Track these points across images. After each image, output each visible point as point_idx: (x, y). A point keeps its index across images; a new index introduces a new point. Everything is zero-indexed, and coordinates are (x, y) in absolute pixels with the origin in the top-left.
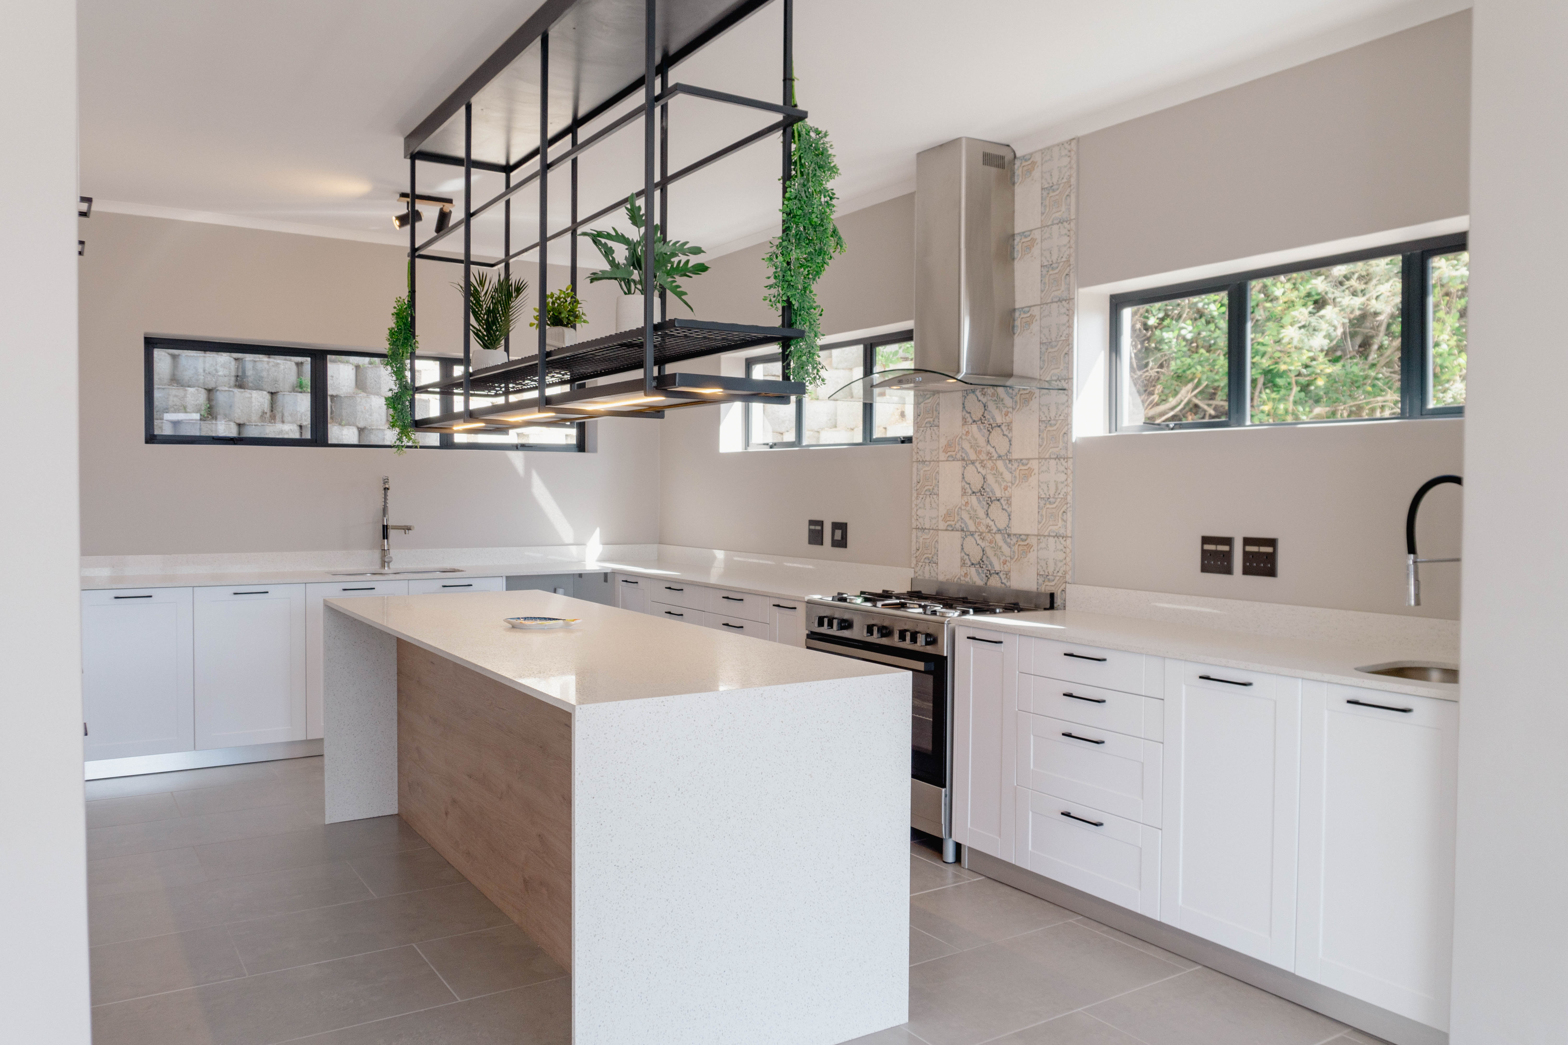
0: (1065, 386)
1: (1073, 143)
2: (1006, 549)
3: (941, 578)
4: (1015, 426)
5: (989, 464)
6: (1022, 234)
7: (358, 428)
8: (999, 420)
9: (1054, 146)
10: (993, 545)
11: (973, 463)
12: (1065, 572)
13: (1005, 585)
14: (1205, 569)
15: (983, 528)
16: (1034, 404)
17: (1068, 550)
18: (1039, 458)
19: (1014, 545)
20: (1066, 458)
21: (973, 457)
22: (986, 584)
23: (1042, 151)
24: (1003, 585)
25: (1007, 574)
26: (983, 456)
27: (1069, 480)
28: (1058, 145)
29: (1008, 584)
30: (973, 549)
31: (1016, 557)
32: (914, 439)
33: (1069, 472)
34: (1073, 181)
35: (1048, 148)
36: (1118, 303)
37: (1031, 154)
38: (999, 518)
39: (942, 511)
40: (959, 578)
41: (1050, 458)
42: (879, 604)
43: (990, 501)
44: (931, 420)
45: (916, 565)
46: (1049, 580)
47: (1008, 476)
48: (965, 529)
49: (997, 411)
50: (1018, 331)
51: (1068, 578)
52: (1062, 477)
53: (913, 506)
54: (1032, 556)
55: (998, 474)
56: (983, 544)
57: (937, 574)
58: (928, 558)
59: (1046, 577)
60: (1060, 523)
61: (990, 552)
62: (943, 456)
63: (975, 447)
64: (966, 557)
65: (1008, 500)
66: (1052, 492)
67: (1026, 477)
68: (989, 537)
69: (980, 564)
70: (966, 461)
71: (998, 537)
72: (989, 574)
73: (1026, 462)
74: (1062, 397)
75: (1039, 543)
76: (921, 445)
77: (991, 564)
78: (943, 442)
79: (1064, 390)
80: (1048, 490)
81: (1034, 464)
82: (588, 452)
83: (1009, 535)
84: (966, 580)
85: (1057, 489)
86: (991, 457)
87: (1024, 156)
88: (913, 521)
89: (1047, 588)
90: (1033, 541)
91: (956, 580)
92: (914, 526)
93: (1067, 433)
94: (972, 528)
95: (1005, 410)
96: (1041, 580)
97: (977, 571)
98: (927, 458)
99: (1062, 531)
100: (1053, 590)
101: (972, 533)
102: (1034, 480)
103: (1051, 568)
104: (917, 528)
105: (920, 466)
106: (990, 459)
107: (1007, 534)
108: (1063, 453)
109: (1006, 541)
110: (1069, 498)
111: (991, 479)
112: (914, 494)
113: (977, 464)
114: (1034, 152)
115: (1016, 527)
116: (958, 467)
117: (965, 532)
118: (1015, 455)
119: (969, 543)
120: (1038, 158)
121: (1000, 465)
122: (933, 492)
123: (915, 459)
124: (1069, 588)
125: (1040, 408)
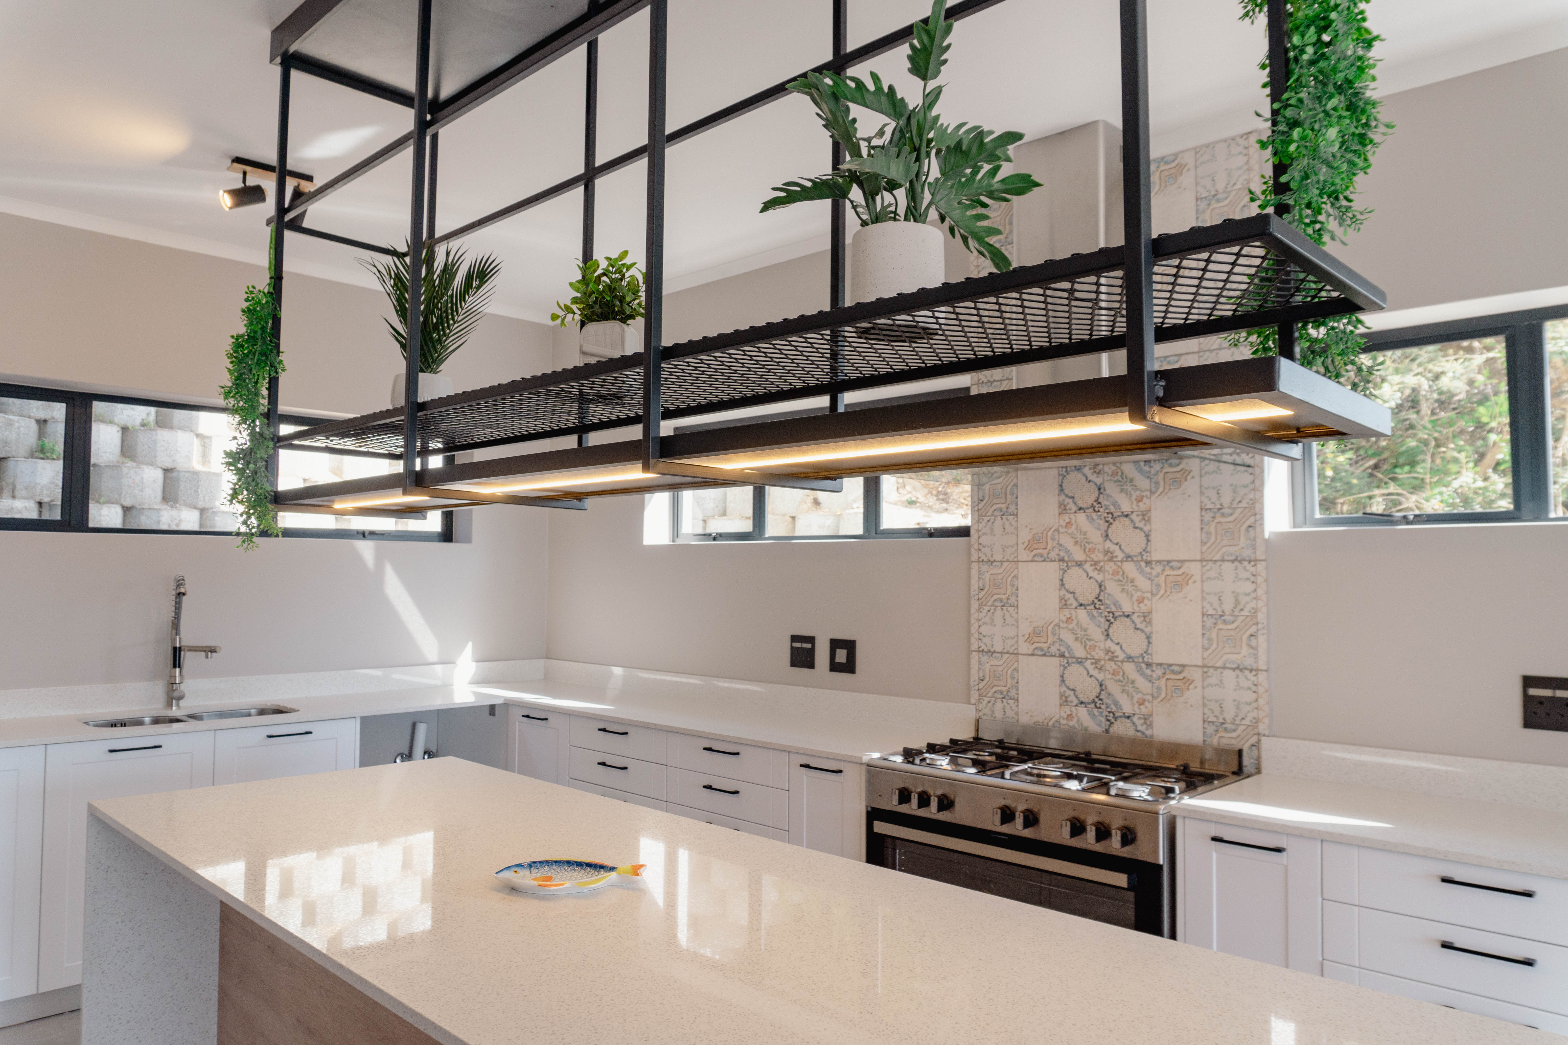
2: (1141, 683)
3: (1024, 719)
4: (1155, 515)
5: (1110, 567)
7: (123, 507)
8: (1126, 507)
9: (1217, 142)
10: (1120, 677)
11: (1079, 564)
12: (1257, 720)
13: (1143, 733)
14: (1530, 722)
15: (1099, 654)
16: (1191, 486)
17: (1261, 690)
18: (1202, 560)
19: (1159, 678)
20: (1253, 561)
21: (1079, 556)
22: (1107, 731)
23: (1197, 150)
24: (1139, 734)
25: (1147, 719)
26: (1098, 556)
27: (1260, 592)
30: (1083, 683)
31: (1163, 695)
32: (972, 532)
33: (1260, 580)
35: (1207, 146)
37: (1176, 155)
39: (1025, 628)
40: (1058, 721)
41: (1223, 560)
43: (1111, 618)
44: (1004, 506)
45: (979, 701)
46: (1226, 730)
47: (1143, 583)
48: (1067, 654)
49: (1123, 495)
51: (1262, 728)
52: (1246, 585)
53: (973, 620)
54: (1193, 695)
55: (1125, 581)
56: (1100, 677)
57: (1017, 714)
58: (1001, 692)
59: (1222, 725)
60: (1245, 650)
61: (1113, 687)
62: (1024, 555)
63: (1083, 543)
64: (1069, 693)
65: (1146, 617)
66: (1228, 607)
67: (1179, 585)
68: (1111, 666)
69: (1097, 702)
70: (1066, 562)
71: (1129, 668)
72: (1112, 718)
73: (1179, 565)
74: (1243, 477)
75: (1205, 677)
76: (984, 540)
77: (1116, 703)
78: (1025, 536)
79: (1249, 466)
80: (1221, 604)
81: (1194, 569)
82: (456, 542)
83: (1149, 665)
84: (1071, 724)
85: (1237, 603)
86: (1112, 557)
87: (1163, 158)
88: (973, 640)
89: (1228, 740)
90: (1196, 675)
91: (1051, 723)
92: (975, 647)
93: (1255, 526)
94: (1080, 653)
95: (1135, 494)
96: (1210, 729)
97: (1090, 713)
98: (998, 557)
99: (1249, 662)
100: (1236, 744)
101: (1080, 662)
102: (1193, 590)
103: (1229, 715)
104: (980, 651)
105: (985, 568)
106: (1111, 559)
107: (1145, 663)
108: (1247, 553)
109: (1143, 674)
110: (1261, 617)
111: (1112, 588)
112: (975, 605)
113: (1087, 566)
114: (1183, 152)
115: (1161, 654)
116: (1052, 569)
117: (1066, 658)
118: (1157, 555)
119: (1075, 674)
120: (1189, 159)
121: (1130, 568)
122: (1009, 604)
123: (974, 557)
124: (1266, 743)
125: (1202, 493)
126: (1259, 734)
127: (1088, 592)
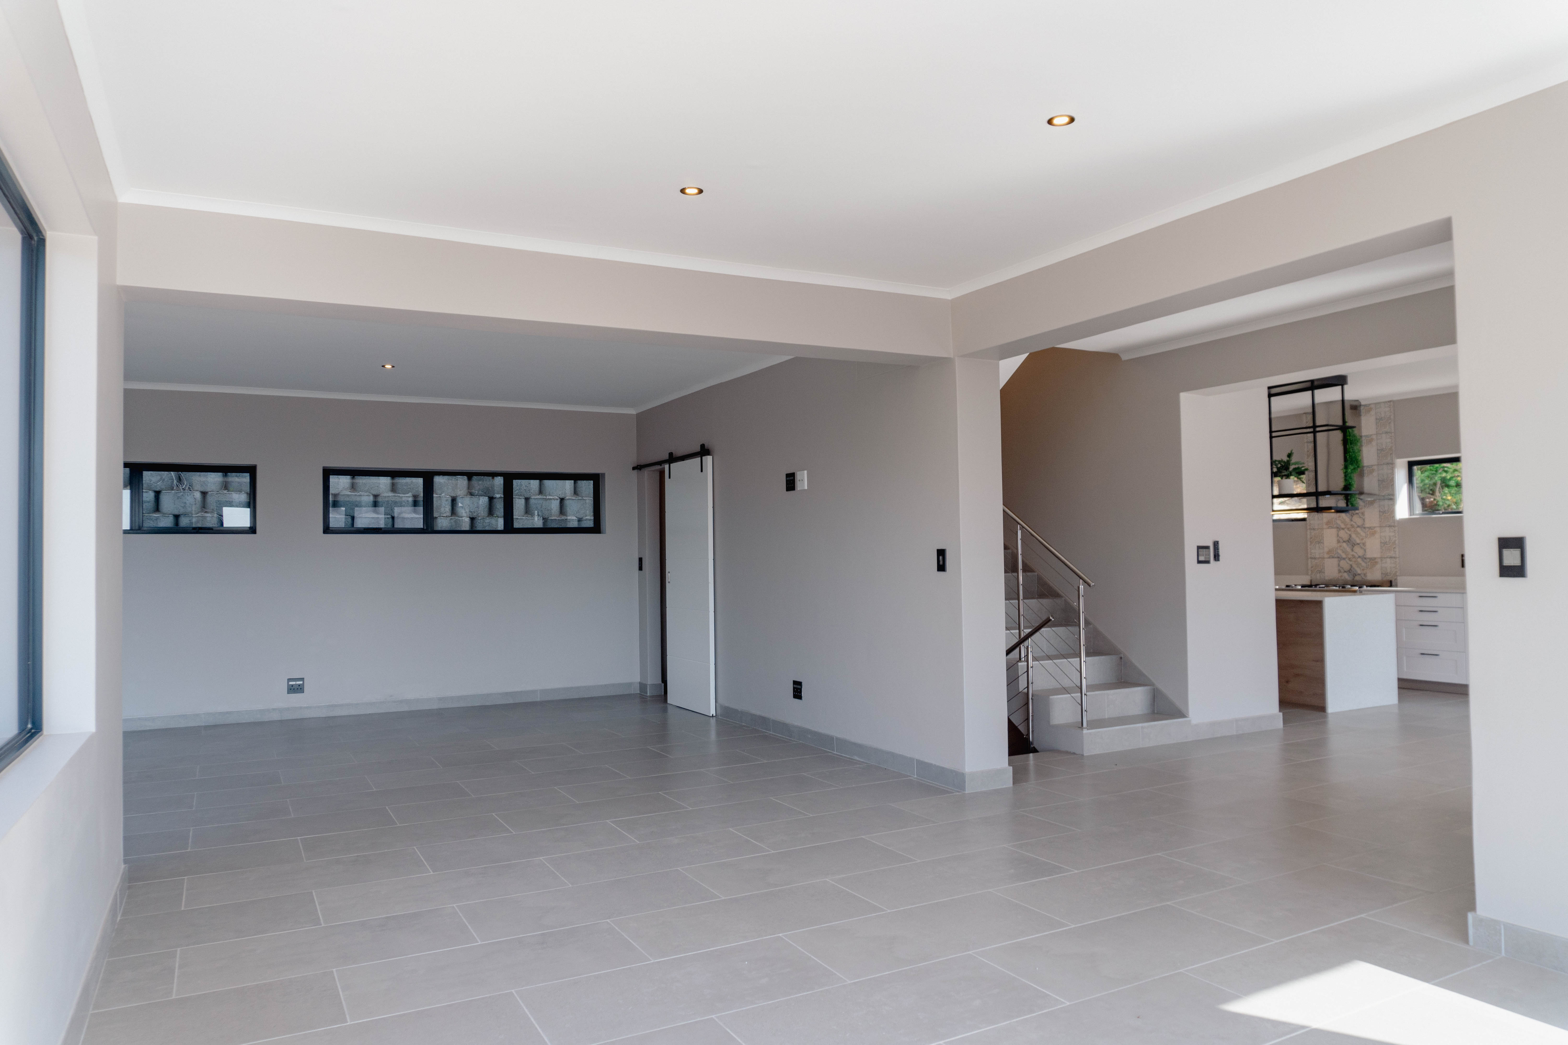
0: (1392, 497)
1: (1392, 403)
2: (1363, 564)
3: (1327, 578)
4: (1366, 514)
5: (1353, 530)
6: (1366, 436)
8: (1357, 511)
9: (1381, 402)
10: (1356, 563)
11: (1343, 529)
15: (1350, 556)
16: (1375, 505)
17: (1397, 563)
18: (1380, 527)
19: (1368, 562)
20: (1393, 527)
21: (1343, 526)
22: (1353, 579)
23: (1376, 404)
25: (1365, 575)
26: (1349, 527)
27: (1396, 536)
28: (1384, 402)
29: (1366, 578)
30: (1345, 565)
31: (1369, 567)
32: (1307, 519)
34: (1392, 417)
35: (1379, 403)
36: (1411, 465)
37: (1370, 405)
38: (1358, 551)
39: (1326, 550)
40: (1338, 578)
41: (1386, 527)
42: (1318, 587)
43: (1354, 545)
46: (1388, 574)
47: (1363, 534)
49: (1355, 507)
50: (1366, 475)
51: (1397, 574)
52: (1392, 534)
53: (1308, 548)
54: (1378, 566)
55: (1357, 534)
56: (1350, 563)
57: (1324, 577)
58: (1319, 571)
59: (1386, 574)
60: (1392, 552)
61: (1354, 566)
62: (1325, 526)
63: (1344, 522)
64: (1341, 569)
65: (1364, 544)
66: (1388, 540)
67: (1373, 534)
68: (1354, 560)
69: (1349, 571)
70: (1339, 528)
71: (1359, 560)
72: (1355, 575)
73: (1373, 528)
74: (1390, 502)
75: (1382, 560)
76: (1311, 522)
79: (1391, 500)
80: (1385, 539)
81: (1377, 529)
83: (1365, 558)
84: (1342, 578)
85: (1390, 539)
88: (1309, 555)
89: (1389, 578)
90: (1379, 560)
92: (1309, 557)
93: (1394, 517)
94: (1344, 556)
95: (1359, 508)
96: (1383, 576)
97: (1348, 574)
98: (1316, 527)
99: (1394, 555)
100: (1390, 579)
101: (1344, 559)
102: (1377, 536)
103: (1389, 571)
104: (1311, 558)
105: (1312, 531)
106: (1353, 527)
107: (1364, 558)
108: (1392, 524)
109: (1364, 561)
110: (1397, 542)
111: (1354, 536)
112: (1309, 543)
113: (1346, 530)
114: (1372, 404)
115: (1369, 555)
116: (1334, 531)
117: (1340, 558)
118: (1367, 525)
119: (1343, 563)
120: (1373, 406)
121: (1358, 529)
122: (1320, 542)
123: (1308, 527)
124: (1399, 578)
125: (1380, 507)
126: (1397, 576)
127: (1346, 537)
